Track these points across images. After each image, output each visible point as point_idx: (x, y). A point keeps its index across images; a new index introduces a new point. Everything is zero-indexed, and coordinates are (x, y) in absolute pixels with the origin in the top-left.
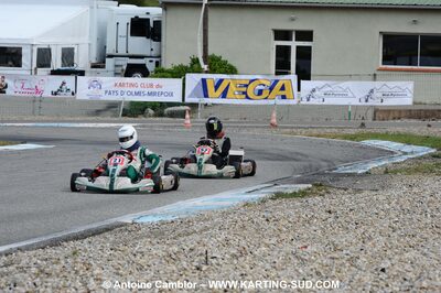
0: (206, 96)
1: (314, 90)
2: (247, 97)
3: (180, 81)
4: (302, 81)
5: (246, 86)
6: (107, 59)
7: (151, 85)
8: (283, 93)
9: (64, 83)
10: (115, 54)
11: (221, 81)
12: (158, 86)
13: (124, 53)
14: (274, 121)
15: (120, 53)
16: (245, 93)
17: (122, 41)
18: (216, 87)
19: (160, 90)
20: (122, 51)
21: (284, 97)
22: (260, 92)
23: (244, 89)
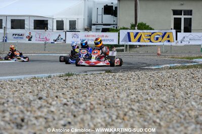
0: (130, 41)
1: (184, 38)
2: (151, 41)
3: (117, 34)
4: (178, 33)
5: (150, 36)
6: (92, 26)
7: (103, 36)
8: (168, 39)
9: (60, 35)
10: (96, 23)
11: (137, 33)
12: (106, 36)
13: (101, 23)
14: (159, 52)
15: (99, 23)
16: (149, 39)
17: (100, 17)
18: (135, 37)
19: (107, 38)
20: (100, 22)
21: (169, 41)
22: (157, 39)
23: (149, 37)
